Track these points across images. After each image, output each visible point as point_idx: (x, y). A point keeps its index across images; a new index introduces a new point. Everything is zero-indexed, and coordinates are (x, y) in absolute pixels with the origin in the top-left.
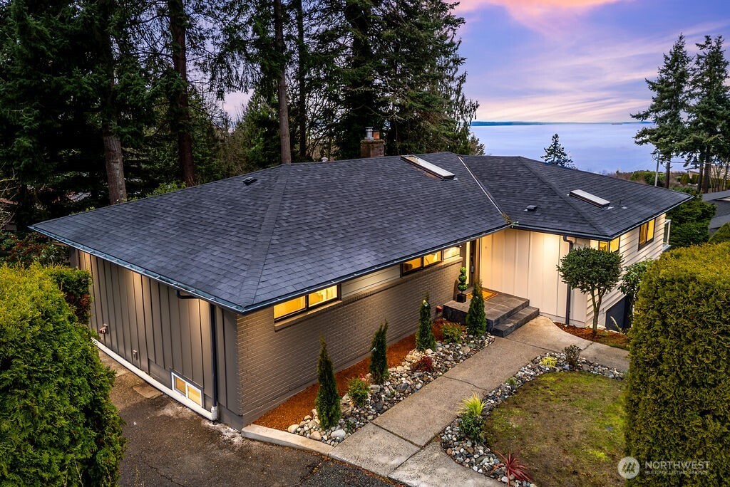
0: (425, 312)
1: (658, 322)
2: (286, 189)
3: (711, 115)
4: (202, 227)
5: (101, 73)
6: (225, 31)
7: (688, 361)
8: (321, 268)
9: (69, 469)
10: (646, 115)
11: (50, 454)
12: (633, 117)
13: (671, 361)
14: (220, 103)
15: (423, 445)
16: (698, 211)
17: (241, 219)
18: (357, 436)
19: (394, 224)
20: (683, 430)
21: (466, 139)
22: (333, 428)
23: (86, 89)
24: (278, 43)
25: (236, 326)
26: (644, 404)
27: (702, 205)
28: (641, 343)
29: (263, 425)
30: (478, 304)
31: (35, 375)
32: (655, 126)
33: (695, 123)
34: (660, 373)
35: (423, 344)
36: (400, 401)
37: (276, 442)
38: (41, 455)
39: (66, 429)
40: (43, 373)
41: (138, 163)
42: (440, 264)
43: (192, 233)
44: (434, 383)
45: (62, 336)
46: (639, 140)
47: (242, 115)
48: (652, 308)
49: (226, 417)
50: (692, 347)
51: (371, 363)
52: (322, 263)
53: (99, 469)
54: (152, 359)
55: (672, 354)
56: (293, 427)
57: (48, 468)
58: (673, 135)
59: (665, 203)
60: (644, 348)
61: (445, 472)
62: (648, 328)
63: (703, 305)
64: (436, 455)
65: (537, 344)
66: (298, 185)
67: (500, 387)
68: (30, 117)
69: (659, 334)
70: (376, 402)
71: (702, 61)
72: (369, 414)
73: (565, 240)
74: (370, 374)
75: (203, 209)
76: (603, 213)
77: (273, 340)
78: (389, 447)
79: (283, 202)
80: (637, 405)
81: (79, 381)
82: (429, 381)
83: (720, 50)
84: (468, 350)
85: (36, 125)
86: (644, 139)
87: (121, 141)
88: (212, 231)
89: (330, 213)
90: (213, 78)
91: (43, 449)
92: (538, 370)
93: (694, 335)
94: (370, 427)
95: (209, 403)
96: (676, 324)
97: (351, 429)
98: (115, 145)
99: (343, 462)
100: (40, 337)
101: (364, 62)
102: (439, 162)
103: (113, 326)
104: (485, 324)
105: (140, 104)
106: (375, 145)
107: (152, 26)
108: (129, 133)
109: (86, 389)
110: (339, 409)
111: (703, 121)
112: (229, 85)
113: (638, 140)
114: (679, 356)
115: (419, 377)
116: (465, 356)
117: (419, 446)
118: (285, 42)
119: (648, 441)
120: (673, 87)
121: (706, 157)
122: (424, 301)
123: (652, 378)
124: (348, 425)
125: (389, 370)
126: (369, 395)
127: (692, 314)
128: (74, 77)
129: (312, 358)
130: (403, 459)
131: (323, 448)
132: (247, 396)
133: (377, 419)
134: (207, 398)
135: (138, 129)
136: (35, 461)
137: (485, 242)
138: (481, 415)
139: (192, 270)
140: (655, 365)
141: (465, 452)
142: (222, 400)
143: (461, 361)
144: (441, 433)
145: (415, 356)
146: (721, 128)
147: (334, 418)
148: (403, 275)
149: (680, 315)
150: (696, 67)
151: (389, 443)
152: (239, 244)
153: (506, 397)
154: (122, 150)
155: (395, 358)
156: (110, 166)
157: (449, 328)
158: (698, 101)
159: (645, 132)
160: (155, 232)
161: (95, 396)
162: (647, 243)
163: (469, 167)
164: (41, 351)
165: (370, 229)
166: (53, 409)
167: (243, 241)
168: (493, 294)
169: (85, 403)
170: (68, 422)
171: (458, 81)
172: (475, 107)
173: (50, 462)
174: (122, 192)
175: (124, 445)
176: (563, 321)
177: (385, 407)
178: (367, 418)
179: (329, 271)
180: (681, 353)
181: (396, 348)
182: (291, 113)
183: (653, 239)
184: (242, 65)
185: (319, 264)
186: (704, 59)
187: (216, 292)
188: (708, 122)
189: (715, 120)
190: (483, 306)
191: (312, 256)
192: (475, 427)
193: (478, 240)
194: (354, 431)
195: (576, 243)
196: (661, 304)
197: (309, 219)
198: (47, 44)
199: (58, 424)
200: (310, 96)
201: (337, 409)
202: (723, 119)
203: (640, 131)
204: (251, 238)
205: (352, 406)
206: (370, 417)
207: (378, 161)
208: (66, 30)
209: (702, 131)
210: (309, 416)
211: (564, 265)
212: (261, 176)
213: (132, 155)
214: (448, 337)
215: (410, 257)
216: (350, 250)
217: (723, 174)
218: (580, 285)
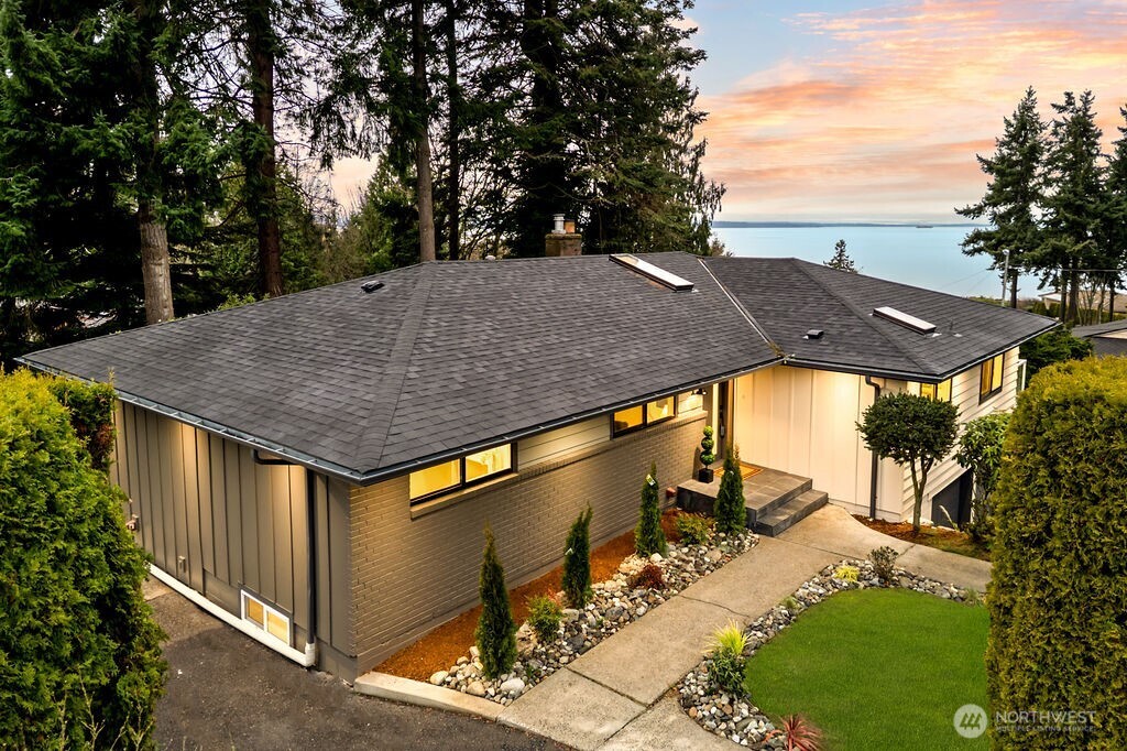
0: (650, 494)
1: (1042, 472)
2: (429, 297)
3: (1078, 210)
4: (294, 355)
5: (138, 123)
6: (336, 64)
7: (1096, 532)
8: (488, 416)
9: (69, 700)
10: (979, 211)
11: (37, 670)
12: (960, 213)
13: (1067, 534)
14: (324, 176)
15: (650, 702)
16: (1066, 350)
17: (358, 342)
18: (543, 687)
19: (601, 353)
20: (1089, 649)
21: (706, 241)
22: (504, 677)
23: (113, 145)
24: (418, 84)
25: (349, 509)
26: (1021, 608)
27: (1071, 342)
28: (1013, 509)
29: (390, 672)
30: (732, 483)
31: (16, 532)
32: (993, 228)
33: (1055, 223)
34: (1049, 555)
35: (648, 546)
36: (612, 634)
37: (411, 700)
38: (22, 670)
39: (68, 631)
40: (30, 530)
41: (193, 268)
42: (672, 421)
43: (279, 364)
44: (665, 606)
45: (64, 474)
46: (970, 248)
47: (358, 203)
48: (1032, 451)
49: (329, 662)
50: (1101, 509)
51: (564, 573)
52: (488, 408)
53: (121, 706)
54: (209, 569)
55: (1069, 522)
56: (439, 676)
57: (33, 693)
58: (1021, 240)
59: (1019, 330)
60: (1020, 516)
61: (688, 744)
62: (1026, 484)
63: (1118, 439)
64: (672, 718)
65: (827, 547)
66: (449, 292)
67: (771, 612)
68: (23, 188)
69: (1045, 490)
70: (573, 636)
71: (1061, 131)
72: (562, 655)
73: (868, 382)
74: (563, 592)
75: (298, 329)
76: (927, 342)
77: (408, 533)
78: (595, 707)
79: (426, 317)
80: (1008, 611)
81: (90, 552)
82: (657, 603)
83: (1089, 113)
84: (717, 555)
85: (32, 201)
86: (976, 246)
87: (167, 228)
88: (311, 360)
89: (501, 335)
90: (314, 138)
91: (26, 660)
92: (830, 586)
93: (1103, 490)
94: (564, 674)
95: (302, 638)
96: (1074, 472)
97: (534, 677)
98: (157, 236)
99: (520, 731)
100: (25, 468)
101: (551, 116)
102: (668, 265)
103: (147, 518)
104: (744, 516)
105: (199, 170)
106: (568, 242)
107: (221, 56)
108: (180, 216)
109: (102, 569)
110: (514, 645)
111: (1067, 220)
112: (341, 146)
113: (967, 249)
114: (1079, 525)
115: (642, 596)
116: (714, 565)
117: (644, 705)
118: (430, 85)
119: (1030, 670)
120: (1019, 168)
121: (1072, 277)
122: (649, 477)
123: (1034, 565)
124: (528, 671)
125: (593, 586)
126: (562, 625)
127: (1099, 455)
128: (97, 127)
129: (470, 566)
130: (619, 724)
131: (488, 709)
132: (364, 624)
133: (575, 663)
134: (298, 630)
135: (195, 210)
136: (10, 680)
137: (741, 386)
138: (742, 655)
139: (279, 418)
140: (1040, 543)
141: (719, 712)
142: (323, 633)
143: (708, 572)
144: (678, 683)
145: (634, 564)
146: (1094, 231)
147: (505, 660)
148: (614, 435)
149: (1080, 458)
150: (1053, 139)
151: (595, 700)
152: (355, 379)
153: (781, 627)
154: (169, 246)
155: (602, 569)
156: (148, 270)
157: (690, 521)
158: (1057, 189)
159: (977, 237)
160: (220, 363)
161: (117, 582)
162: (993, 393)
163: (716, 274)
164: (29, 493)
165: (565, 360)
166: (45, 594)
167: (362, 374)
168: (755, 471)
169: (100, 590)
170: (70, 618)
171: (694, 153)
172: (719, 193)
173: (37, 683)
174: (168, 311)
175: (165, 673)
176: (866, 513)
177: (588, 644)
178: (558, 661)
179: (500, 421)
180: (1082, 520)
181: (602, 553)
182: (437, 195)
183: (1001, 387)
184: (361, 116)
185: (483, 409)
186: (1065, 127)
187: (317, 451)
188: (1074, 220)
189: (1083, 219)
190: (741, 486)
191: (472, 398)
192: (734, 672)
193: (730, 382)
194: (538, 680)
195: (884, 387)
196: (1048, 442)
197: (467, 342)
198: (54, 74)
199: (53, 620)
200: (466, 169)
201: (512, 644)
202: (1095, 216)
203: (970, 234)
204: (375, 369)
205: (535, 641)
206: (564, 659)
207: (573, 261)
208: (85, 53)
209: (1064, 236)
210: (464, 658)
211: (868, 421)
212: (392, 280)
213: (185, 254)
214: (686, 535)
215: (625, 405)
216: (534, 391)
217: (1097, 302)
218: (893, 452)
